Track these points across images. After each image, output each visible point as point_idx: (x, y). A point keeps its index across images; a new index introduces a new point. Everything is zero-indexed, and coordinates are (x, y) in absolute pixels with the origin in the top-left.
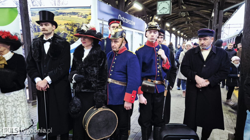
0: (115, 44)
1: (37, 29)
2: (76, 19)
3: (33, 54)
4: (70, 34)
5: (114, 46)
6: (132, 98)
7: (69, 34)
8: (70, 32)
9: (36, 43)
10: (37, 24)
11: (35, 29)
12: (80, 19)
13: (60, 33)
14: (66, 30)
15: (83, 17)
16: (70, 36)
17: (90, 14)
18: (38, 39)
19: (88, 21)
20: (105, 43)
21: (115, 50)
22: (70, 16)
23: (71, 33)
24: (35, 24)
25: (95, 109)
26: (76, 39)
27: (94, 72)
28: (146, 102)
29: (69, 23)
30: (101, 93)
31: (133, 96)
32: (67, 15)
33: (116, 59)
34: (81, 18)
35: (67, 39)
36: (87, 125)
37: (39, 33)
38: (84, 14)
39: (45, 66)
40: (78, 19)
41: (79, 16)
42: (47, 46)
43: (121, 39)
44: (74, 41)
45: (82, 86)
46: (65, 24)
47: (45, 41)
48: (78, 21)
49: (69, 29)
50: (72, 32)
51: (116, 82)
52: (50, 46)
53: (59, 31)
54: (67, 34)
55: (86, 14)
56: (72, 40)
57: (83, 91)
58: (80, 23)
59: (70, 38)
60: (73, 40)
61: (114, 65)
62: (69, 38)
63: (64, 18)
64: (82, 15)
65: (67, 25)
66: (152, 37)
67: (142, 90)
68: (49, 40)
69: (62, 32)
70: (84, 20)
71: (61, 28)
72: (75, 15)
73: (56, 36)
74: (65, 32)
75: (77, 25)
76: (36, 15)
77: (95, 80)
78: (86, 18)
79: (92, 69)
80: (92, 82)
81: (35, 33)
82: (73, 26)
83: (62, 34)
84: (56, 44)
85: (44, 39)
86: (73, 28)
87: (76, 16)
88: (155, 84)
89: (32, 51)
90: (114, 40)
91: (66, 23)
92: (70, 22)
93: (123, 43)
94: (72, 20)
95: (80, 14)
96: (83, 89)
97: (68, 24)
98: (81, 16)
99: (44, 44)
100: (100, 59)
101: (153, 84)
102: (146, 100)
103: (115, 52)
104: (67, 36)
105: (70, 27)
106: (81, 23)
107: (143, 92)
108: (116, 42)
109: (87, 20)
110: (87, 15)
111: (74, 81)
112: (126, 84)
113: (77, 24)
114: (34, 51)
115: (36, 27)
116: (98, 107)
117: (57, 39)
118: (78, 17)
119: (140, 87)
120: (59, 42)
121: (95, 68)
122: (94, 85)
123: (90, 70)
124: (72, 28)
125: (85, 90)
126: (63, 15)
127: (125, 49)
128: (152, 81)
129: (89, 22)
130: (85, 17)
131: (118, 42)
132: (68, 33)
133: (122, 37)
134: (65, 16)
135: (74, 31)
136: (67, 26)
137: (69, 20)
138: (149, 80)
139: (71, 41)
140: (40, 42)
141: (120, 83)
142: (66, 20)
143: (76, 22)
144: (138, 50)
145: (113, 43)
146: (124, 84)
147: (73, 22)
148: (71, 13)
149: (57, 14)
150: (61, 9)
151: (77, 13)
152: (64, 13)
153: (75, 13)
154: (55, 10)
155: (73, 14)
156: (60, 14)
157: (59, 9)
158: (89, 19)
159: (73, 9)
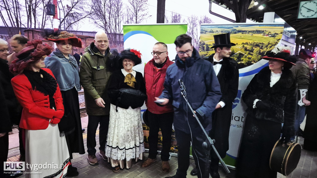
1: (205, 48)
4: (248, 55)
7: (246, 55)
8: (248, 52)
11: (204, 48)
12: (265, 38)
13: (235, 53)
14: (243, 50)
15: (270, 36)
16: (247, 57)
17: (282, 33)
19: (276, 41)
22: (252, 35)
24: (204, 42)
26: (256, 60)
29: (249, 42)
32: (248, 33)
34: (268, 36)
35: (243, 60)
37: (208, 52)
38: (273, 33)
41: (264, 35)
44: (252, 63)
46: (243, 43)
47: (217, 63)
48: (263, 40)
49: (248, 49)
50: (251, 53)
53: (234, 51)
54: (243, 55)
55: (275, 33)
56: (249, 61)
58: (264, 43)
59: (247, 59)
60: (251, 61)
62: (245, 59)
63: (243, 37)
64: (270, 33)
65: (245, 44)
68: (221, 62)
69: (237, 52)
70: (272, 40)
71: (237, 47)
72: (260, 33)
74: (241, 52)
75: (260, 45)
78: (275, 37)
81: (202, 52)
82: (254, 46)
83: (237, 54)
85: (215, 60)
86: (254, 48)
91: (245, 43)
92: (251, 42)
94: (255, 39)
95: (267, 33)
97: (247, 44)
98: (268, 35)
104: (243, 57)
105: (249, 47)
106: (266, 43)
109: (276, 39)
111: (254, 107)
113: (261, 43)
115: (204, 46)
117: (230, 60)
118: (264, 36)
124: (252, 48)
126: (243, 34)
129: (278, 42)
130: (274, 36)
132: (246, 53)
135: (255, 51)
136: (245, 46)
137: (250, 38)
139: (247, 63)
142: (246, 39)
143: (259, 42)
147: (255, 42)
148: (254, 31)
149: (234, 32)
150: (241, 26)
151: (263, 31)
152: (245, 31)
153: (260, 31)
154: (233, 28)
155: (256, 32)
156: (239, 31)
157: (238, 27)
158: (279, 39)
159: (258, 27)
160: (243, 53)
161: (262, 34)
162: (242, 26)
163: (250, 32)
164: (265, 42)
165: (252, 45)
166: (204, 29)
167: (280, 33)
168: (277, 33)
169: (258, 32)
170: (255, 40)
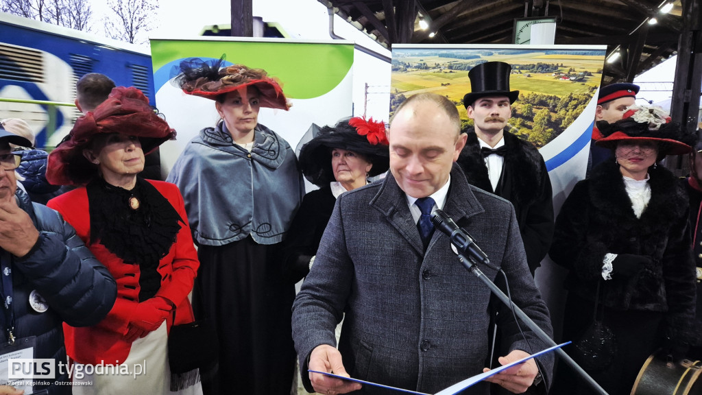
4: (519, 128)
8: (519, 121)
12: (562, 85)
15: (573, 78)
16: (519, 133)
19: (587, 92)
22: (529, 76)
23: (523, 125)
24: (403, 96)
26: (540, 142)
32: (517, 71)
34: (567, 80)
38: (579, 71)
40: (554, 86)
41: (559, 77)
47: (489, 154)
48: (556, 89)
49: (519, 112)
50: (529, 123)
55: (586, 72)
58: (560, 97)
64: (571, 73)
68: (501, 151)
70: (578, 88)
72: (549, 72)
75: (549, 101)
76: (409, 70)
78: (585, 81)
82: (533, 105)
85: (484, 144)
86: (534, 110)
87: (550, 77)
92: (526, 94)
94: (535, 87)
95: (566, 71)
98: (567, 76)
105: (522, 108)
106: (564, 97)
109: (587, 88)
110: (590, 74)
113: (551, 98)
118: (557, 80)
124: (531, 110)
129: (592, 95)
130: (581, 80)
132: (514, 124)
135: (537, 118)
137: (525, 85)
143: (546, 94)
147: (537, 93)
148: (534, 66)
150: (499, 53)
151: (556, 67)
153: (548, 66)
154: (479, 57)
155: (540, 69)
157: (492, 54)
158: (594, 86)
159: (542, 55)
161: (554, 74)
162: (503, 53)
163: (522, 68)
164: (560, 94)
165: (528, 103)
166: (400, 60)
167: (596, 71)
168: (589, 71)
169: (544, 68)
170: (537, 90)
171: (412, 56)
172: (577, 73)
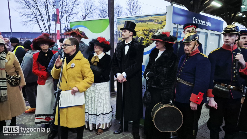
0: (187, 47)
2: (152, 26)
3: (117, 54)
4: (146, 39)
5: (186, 49)
6: (198, 99)
8: (146, 36)
9: (119, 46)
10: (121, 31)
11: (120, 35)
12: (156, 25)
13: (138, 38)
14: (143, 35)
15: (158, 23)
16: (146, 40)
17: (165, 20)
18: (121, 43)
19: (162, 27)
20: (179, 46)
21: (187, 52)
22: (148, 23)
23: (147, 38)
24: (120, 31)
25: (161, 104)
26: (151, 42)
27: (164, 72)
28: (217, 107)
29: (146, 29)
30: (167, 91)
31: (199, 98)
33: (187, 61)
34: (157, 24)
35: (144, 42)
36: (154, 117)
38: (160, 21)
39: (124, 64)
40: (154, 26)
42: (127, 49)
43: (194, 42)
44: (149, 44)
45: (153, 83)
46: (143, 30)
47: (126, 45)
48: (154, 27)
49: (146, 34)
50: (148, 37)
51: (184, 81)
52: (129, 48)
54: (143, 39)
56: (147, 43)
57: (152, 86)
58: (155, 29)
59: (146, 41)
60: (148, 43)
61: (184, 66)
63: (142, 25)
64: (158, 21)
65: (144, 30)
66: (226, 41)
67: (213, 93)
68: (128, 44)
69: (139, 37)
70: (160, 26)
71: (139, 33)
73: (134, 40)
74: (142, 37)
76: (121, 24)
77: (164, 78)
78: (162, 23)
79: (162, 69)
80: (161, 81)
81: (119, 38)
82: (149, 32)
83: (140, 38)
84: (133, 47)
85: (125, 43)
86: (149, 33)
87: (153, 23)
88: (230, 89)
89: (117, 52)
90: (187, 43)
91: (144, 29)
92: (147, 28)
93: (196, 46)
94: (149, 26)
95: (156, 21)
96: (153, 85)
97: (145, 30)
98: (157, 22)
99: (125, 47)
100: (171, 61)
101: (227, 89)
102: (217, 104)
103: (187, 54)
105: (146, 33)
107: (214, 96)
108: (188, 45)
110: (162, 21)
111: (147, 78)
112: (194, 85)
113: (153, 29)
114: (117, 53)
115: (120, 33)
116: (164, 103)
117: (135, 43)
119: (211, 91)
120: (136, 45)
121: (165, 69)
122: (162, 83)
123: (160, 70)
125: (155, 86)
126: (142, 23)
127: (198, 51)
128: (226, 86)
129: (164, 27)
130: (160, 23)
131: (191, 45)
132: (145, 37)
133: (195, 40)
134: (143, 23)
135: (150, 35)
136: (144, 32)
138: (222, 84)
139: (146, 45)
140: (122, 46)
141: (187, 83)
142: (144, 27)
143: (152, 28)
144: (212, 53)
145: (186, 46)
146: (191, 84)
148: (148, 20)
149: (137, 22)
150: (140, 17)
151: (154, 20)
152: (143, 20)
153: (152, 20)
154: (136, 19)
156: (140, 21)
157: (139, 18)
158: (164, 25)
159: (150, 17)
160: (144, 37)
161: (153, 22)
163: (146, 21)
165: (148, 31)
166: (119, 21)
167: (164, 20)
168: (162, 20)
169: (151, 21)
170: (150, 27)
171: (121, 20)
172: (159, 21)
